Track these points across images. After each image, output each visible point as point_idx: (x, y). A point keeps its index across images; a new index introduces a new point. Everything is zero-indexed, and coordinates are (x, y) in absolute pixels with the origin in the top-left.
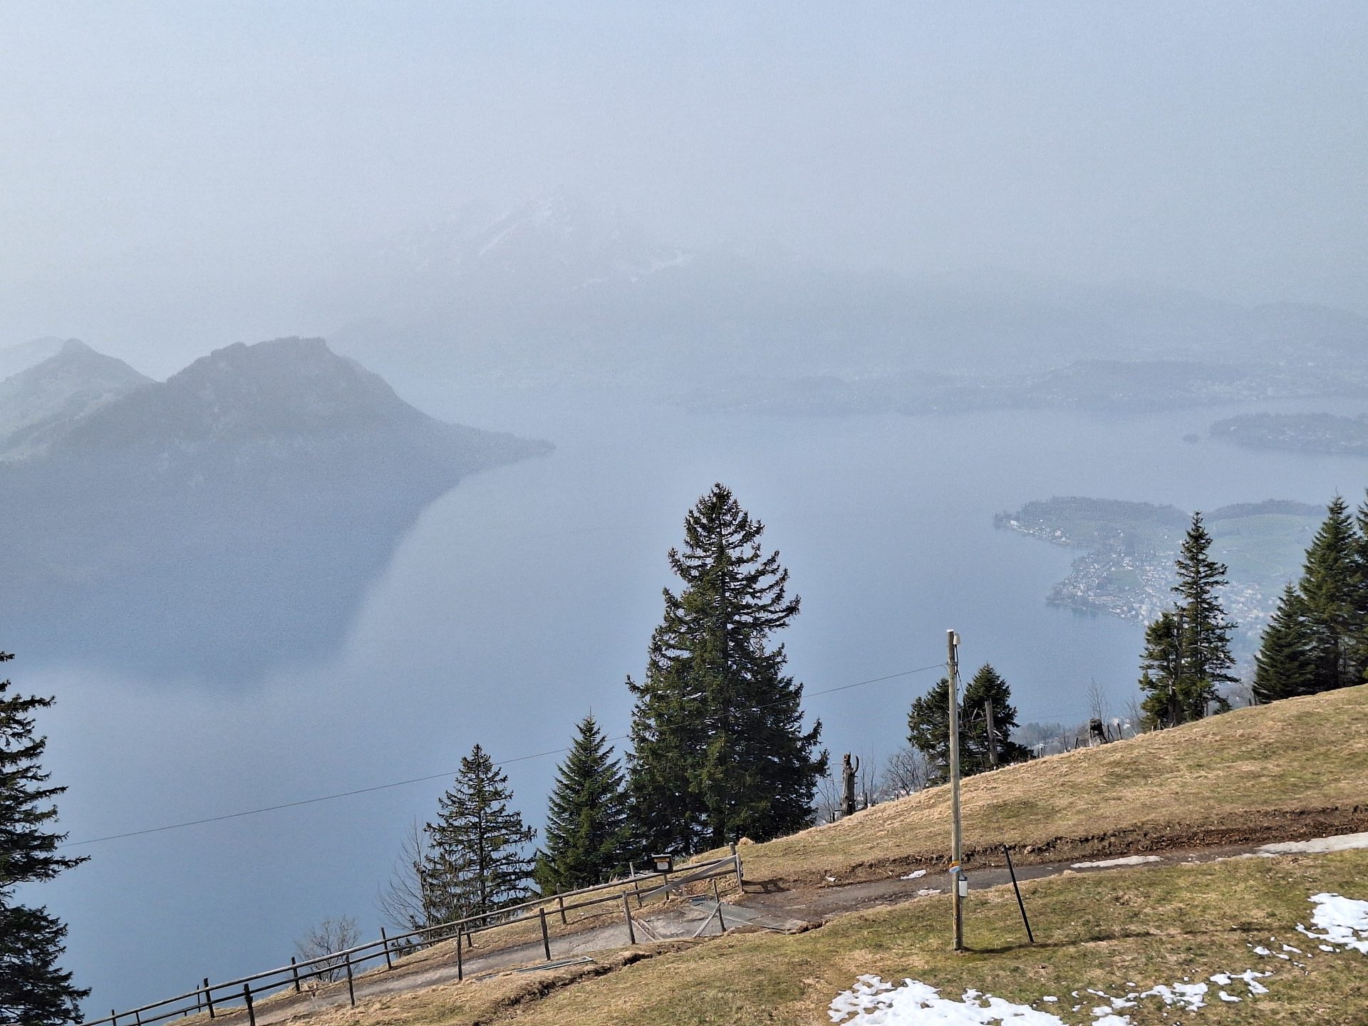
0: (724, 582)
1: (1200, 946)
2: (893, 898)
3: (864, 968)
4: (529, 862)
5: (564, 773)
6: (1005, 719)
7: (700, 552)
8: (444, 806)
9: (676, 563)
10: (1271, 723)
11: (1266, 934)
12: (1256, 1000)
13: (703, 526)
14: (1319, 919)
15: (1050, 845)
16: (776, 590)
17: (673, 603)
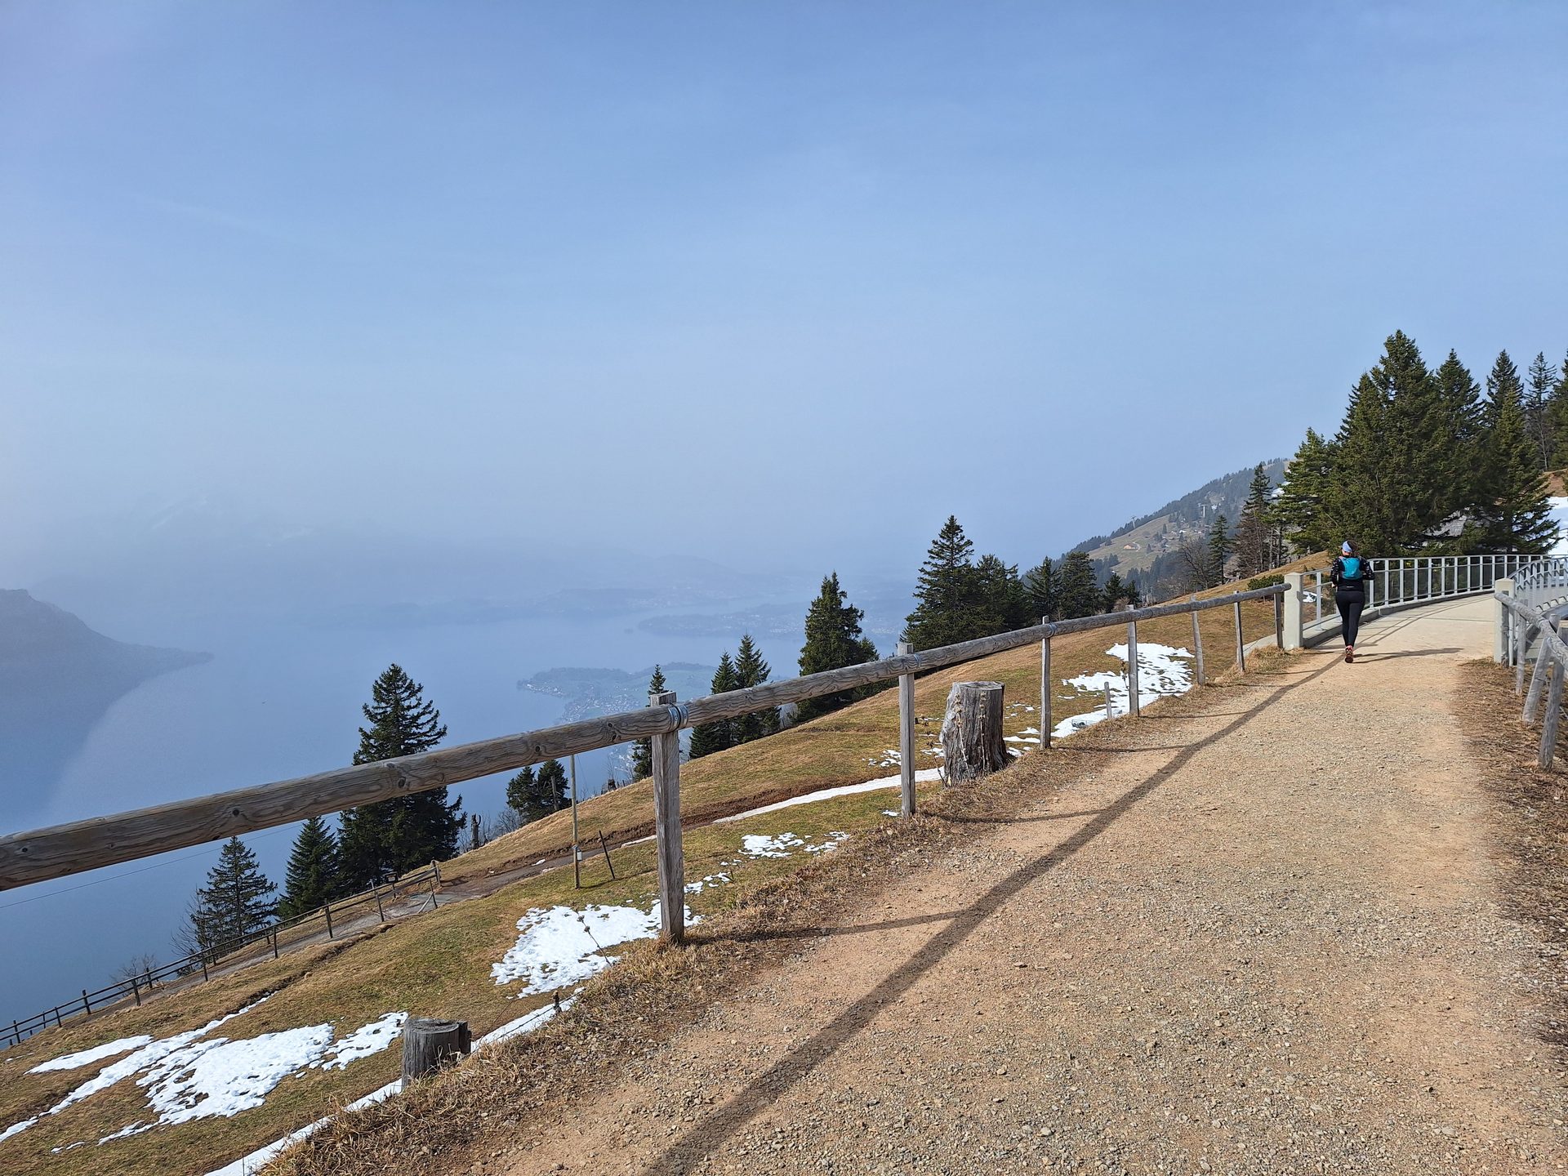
0: (398, 721)
1: (696, 866)
2: (531, 875)
3: (530, 905)
4: (272, 905)
5: (297, 846)
6: (562, 785)
7: (383, 705)
8: (212, 877)
9: (367, 712)
10: (709, 764)
11: (725, 856)
12: (726, 885)
13: (385, 689)
14: (747, 846)
15: (610, 836)
16: (432, 723)
17: (367, 736)
